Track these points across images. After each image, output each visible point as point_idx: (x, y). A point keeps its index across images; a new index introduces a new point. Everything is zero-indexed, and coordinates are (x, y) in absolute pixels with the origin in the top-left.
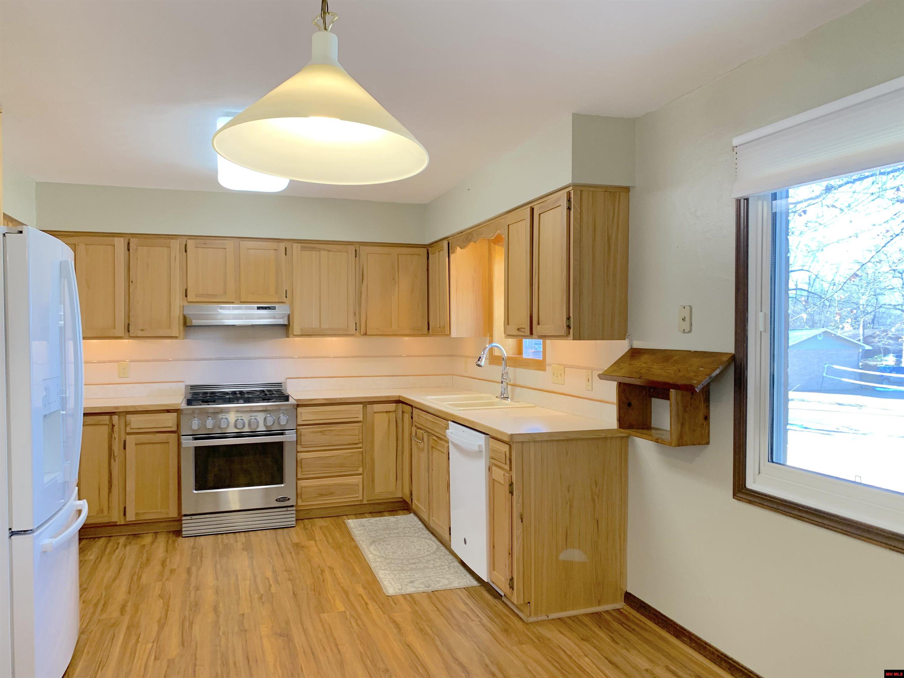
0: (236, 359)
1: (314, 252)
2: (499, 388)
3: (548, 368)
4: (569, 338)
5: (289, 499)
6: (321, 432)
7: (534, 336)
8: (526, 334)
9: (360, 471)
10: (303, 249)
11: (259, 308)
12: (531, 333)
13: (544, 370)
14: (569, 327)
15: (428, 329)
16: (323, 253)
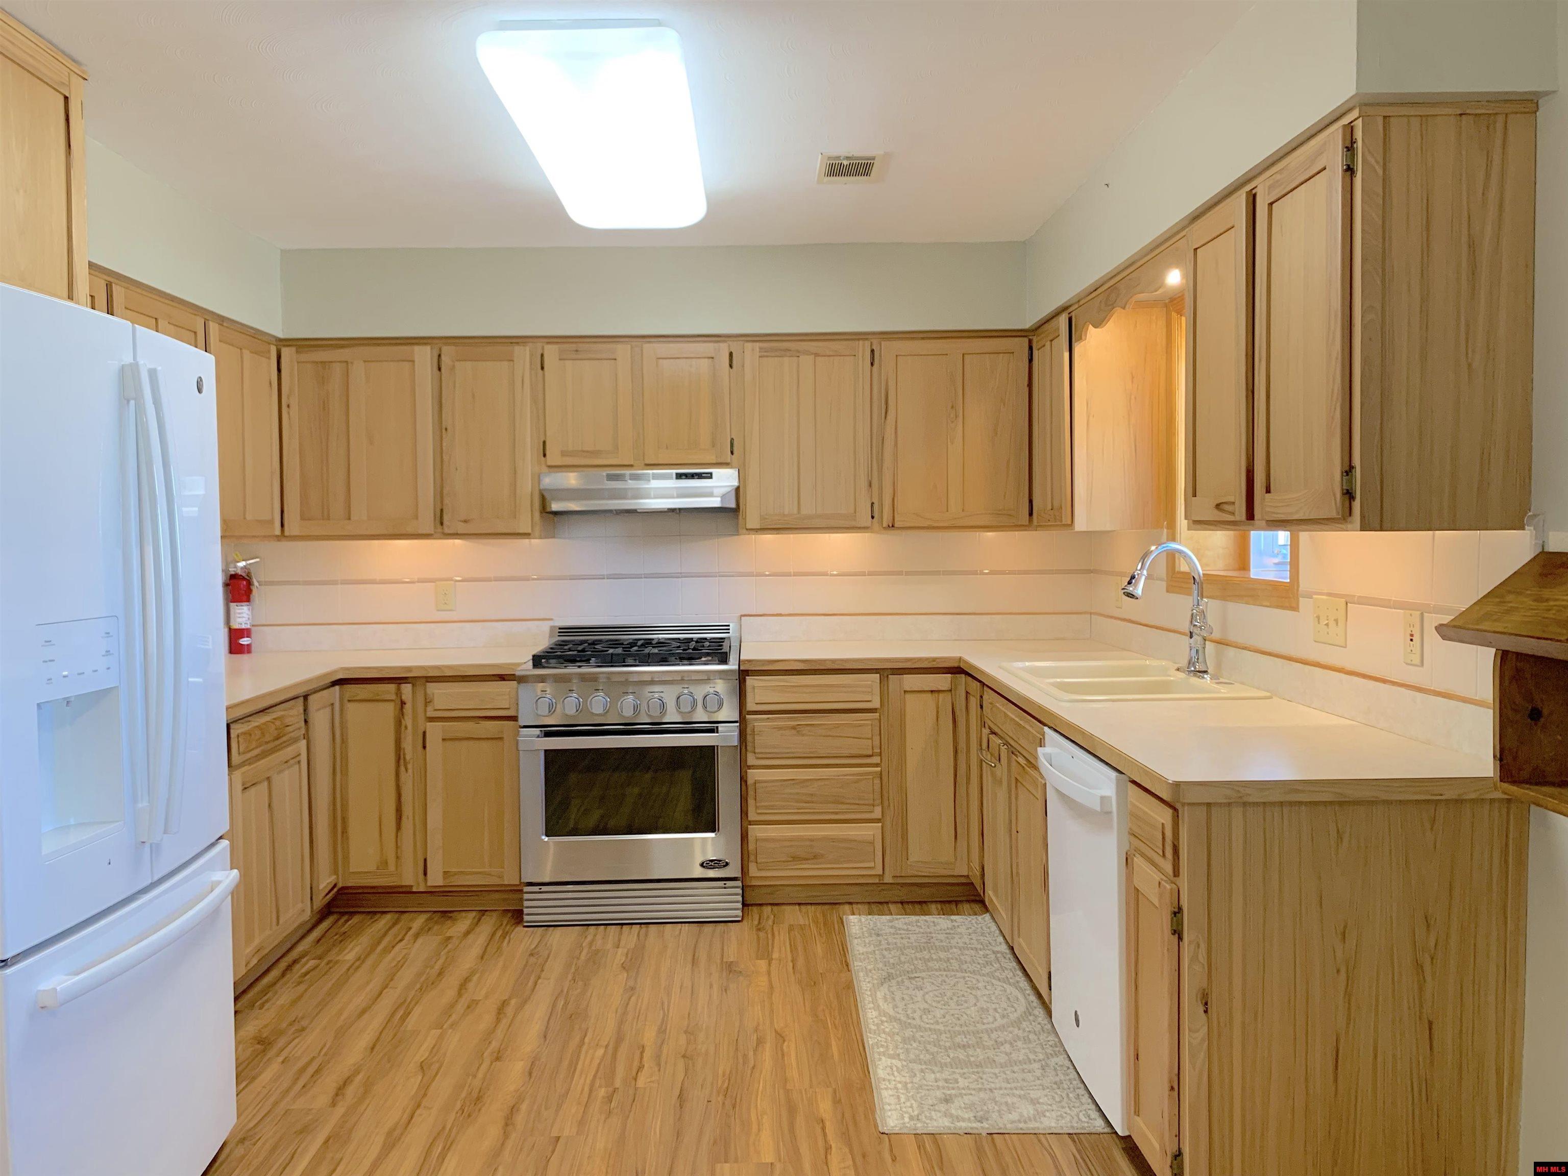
0: (647, 576)
1: (786, 360)
2: (1183, 647)
3: (1302, 601)
4: (1349, 526)
5: (727, 864)
6: (794, 728)
7: (1257, 522)
8: (1237, 518)
9: (877, 813)
10: (764, 354)
11: (679, 476)
13: (1295, 608)
14: (1349, 495)
15: (1031, 514)
16: (806, 360)
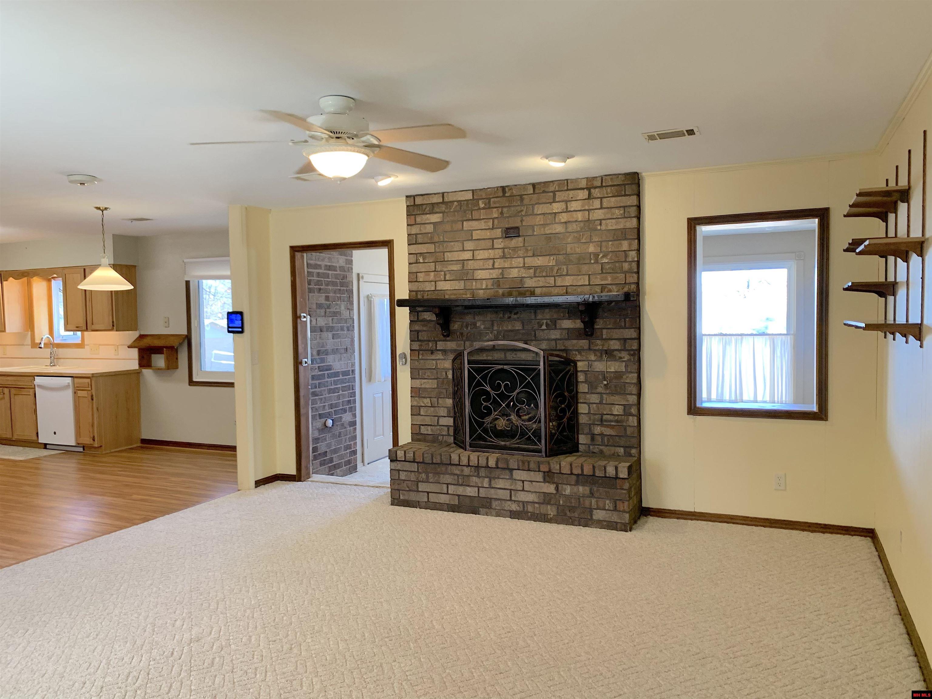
3: (85, 346)
7: (90, 330)
12: (86, 329)
14: (113, 326)
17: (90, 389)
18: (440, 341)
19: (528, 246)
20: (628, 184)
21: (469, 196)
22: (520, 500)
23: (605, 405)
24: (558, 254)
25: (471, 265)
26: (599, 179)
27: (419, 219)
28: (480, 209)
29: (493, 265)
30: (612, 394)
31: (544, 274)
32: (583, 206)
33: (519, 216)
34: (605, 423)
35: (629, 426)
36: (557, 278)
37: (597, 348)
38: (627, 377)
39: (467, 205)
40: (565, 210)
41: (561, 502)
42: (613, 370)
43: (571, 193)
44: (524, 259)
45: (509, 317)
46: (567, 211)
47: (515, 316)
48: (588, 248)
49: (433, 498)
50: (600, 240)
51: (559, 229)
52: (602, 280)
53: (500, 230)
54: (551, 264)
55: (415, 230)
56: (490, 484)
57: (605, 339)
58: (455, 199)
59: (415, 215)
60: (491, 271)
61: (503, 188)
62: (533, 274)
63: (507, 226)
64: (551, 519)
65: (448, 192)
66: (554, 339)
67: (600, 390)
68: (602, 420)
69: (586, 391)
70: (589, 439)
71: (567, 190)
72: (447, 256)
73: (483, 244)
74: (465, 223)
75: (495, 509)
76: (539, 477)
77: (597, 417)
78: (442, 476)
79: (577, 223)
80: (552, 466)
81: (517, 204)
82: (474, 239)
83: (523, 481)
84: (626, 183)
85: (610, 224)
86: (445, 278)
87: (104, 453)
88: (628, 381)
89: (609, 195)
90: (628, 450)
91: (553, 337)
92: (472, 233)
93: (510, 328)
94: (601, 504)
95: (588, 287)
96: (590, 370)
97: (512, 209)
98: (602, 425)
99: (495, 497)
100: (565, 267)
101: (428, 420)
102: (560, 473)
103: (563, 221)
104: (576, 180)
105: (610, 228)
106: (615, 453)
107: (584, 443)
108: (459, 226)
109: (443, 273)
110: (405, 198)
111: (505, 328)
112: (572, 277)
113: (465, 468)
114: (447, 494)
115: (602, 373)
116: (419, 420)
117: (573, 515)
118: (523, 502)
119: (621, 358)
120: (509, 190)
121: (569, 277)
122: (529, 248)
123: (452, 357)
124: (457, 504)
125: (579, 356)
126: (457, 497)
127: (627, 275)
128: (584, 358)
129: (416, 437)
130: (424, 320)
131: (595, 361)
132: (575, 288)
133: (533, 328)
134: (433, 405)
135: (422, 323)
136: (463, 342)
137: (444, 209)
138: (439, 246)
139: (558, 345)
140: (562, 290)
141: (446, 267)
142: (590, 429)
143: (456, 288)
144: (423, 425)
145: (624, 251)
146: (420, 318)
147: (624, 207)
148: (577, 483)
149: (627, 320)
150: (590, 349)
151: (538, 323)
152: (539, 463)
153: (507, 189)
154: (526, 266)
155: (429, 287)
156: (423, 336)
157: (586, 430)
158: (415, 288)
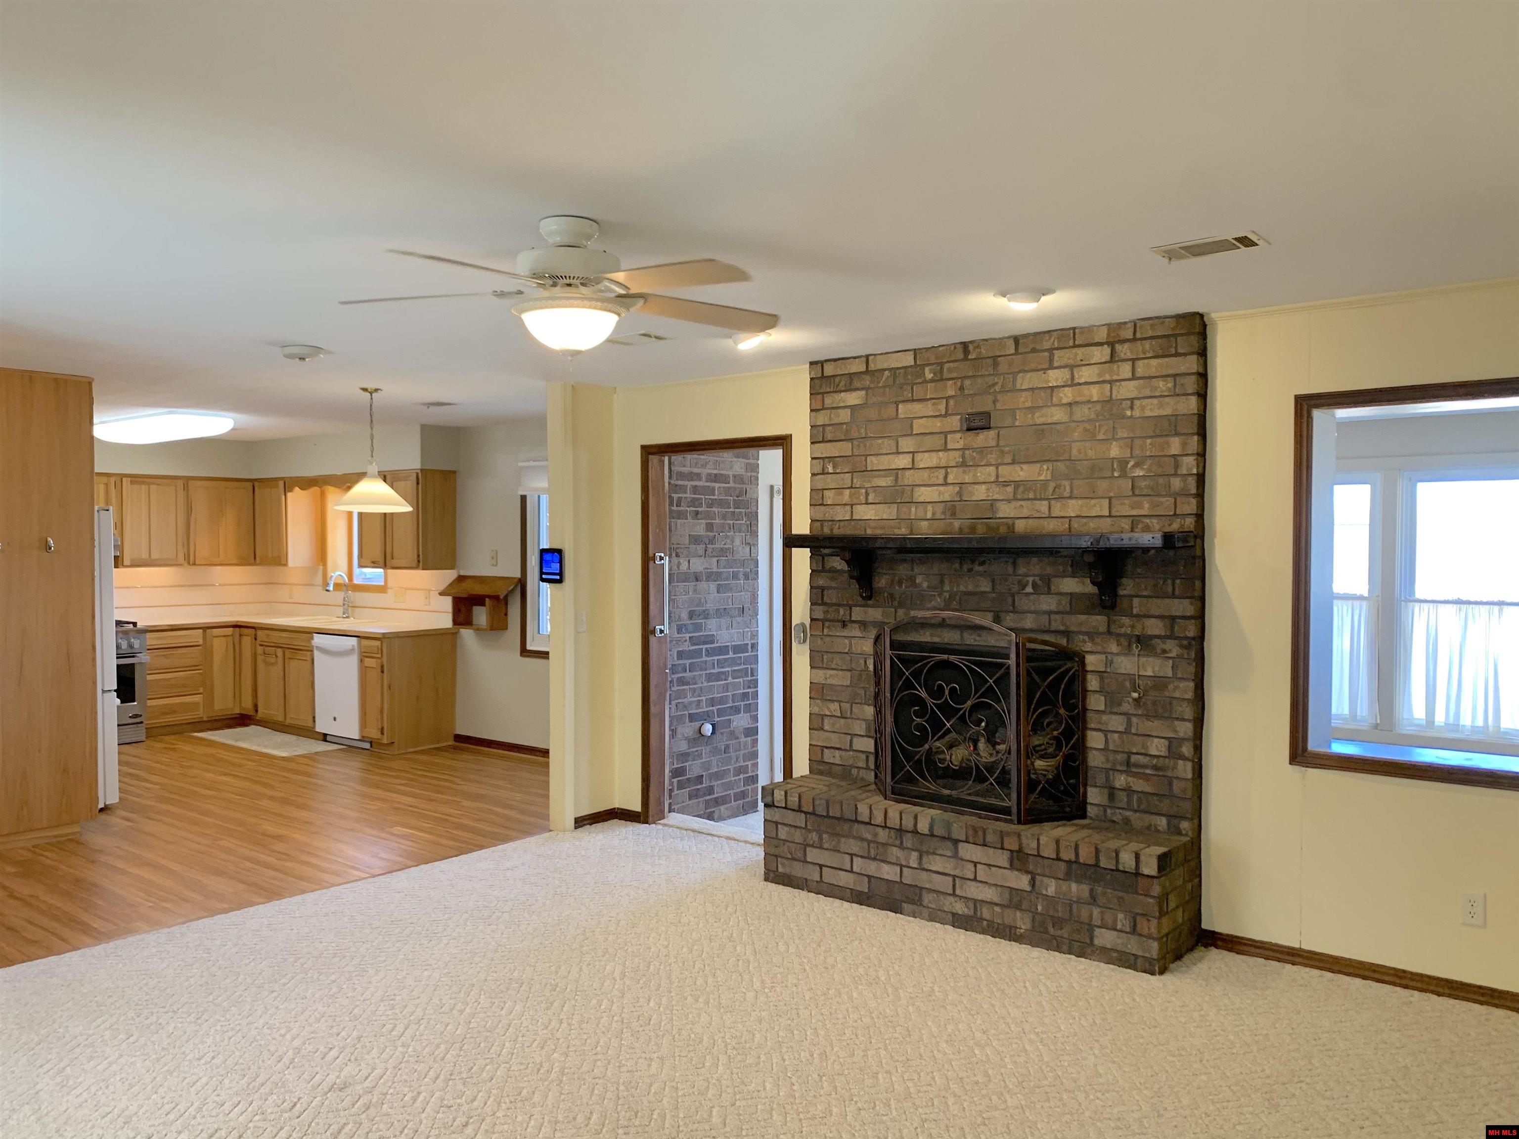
1: (143, 486)
3: (389, 591)
4: (416, 569)
5: (141, 716)
7: (391, 567)
8: (380, 565)
9: (201, 690)
10: (132, 482)
12: (385, 565)
13: (386, 593)
14: (419, 561)
16: (154, 487)
17: (379, 656)
18: (856, 606)
19: (1007, 445)
20: (1182, 335)
21: (908, 360)
22: (970, 896)
23: (1135, 737)
24: (1057, 461)
25: (909, 477)
26: (1130, 326)
27: (828, 401)
28: (926, 382)
29: (946, 477)
30: (1148, 717)
31: (1031, 495)
32: (1100, 375)
33: (990, 393)
34: (1134, 770)
35: (1177, 778)
36: (1053, 502)
37: (1123, 630)
38: (1176, 687)
39: (906, 374)
40: (1069, 383)
41: (1040, 908)
42: (1150, 673)
43: (1080, 352)
44: (997, 468)
45: (970, 570)
46: (1072, 383)
47: (981, 568)
48: (1109, 449)
49: (829, 876)
50: (1131, 435)
51: (1058, 415)
52: (1133, 508)
53: (959, 417)
54: (1042, 478)
55: (822, 419)
56: (920, 863)
57: (1138, 616)
58: (885, 366)
59: (823, 393)
60: (942, 488)
61: (965, 345)
62: (1012, 494)
63: (969, 411)
64: (1021, 935)
65: (875, 355)
66: (1045, 612)
67: (1126, 707)
68: (1128, 764)
69: (1102, 708)
70: (1106, 797)
71: (1075, 346)
72: (872, 461)
73: (929, 443)
74: (900, 406)
75: (928, 907)
76: (1002, 859)
77: (1119, 757)
78: (843, 840)
79: (1090, 406)
80: (1024, 841)
81: (987, 373)
82: (914, 432)
83: (975, 864)
84: (1178, 332)
85: (1149, 407)
86: (867, 499)
87: (397, 752)
88: (1177, 694)
89: (1148, 355)
90: (1176, 821)
91: (1045, 607)
92: (912, 423)
93: (971, 588)
94: (1109, 919)
95: (1108, 519)
96: (1109, 670)
97: (979, 381)
98: (1127, 772)
99: (928, 886)
100: (1067, 483)
101: (835, 740)
102: (1039, 855)
103: (1065, 401)
104: (1089, 329)
105: (1148, 413)
106: (1151, 825)
107: (1096, 802)
108: (890, 411)
109: (864, 491)
110: (808, 366)
111: (962, 588)
112: (1080, 502)
113: (880, 830)
114: (851, 871)
115: (1131, 677)
116: (822, 739)
117: (1059, 933)
118: (975, 901)
119: (1164, 651)
120: (975, 348)
121: (1074, 501)
122: (1007, 449)
123: (873, 633)
124: (867, 891)
125: (1090, 644)
126: (866, 879)
127: (1178, 499)
128: (1099, 648)
129: (815, 766)
130: (832, 570)
131: (1117, 654)
132: (1084, 520)
133: (1010, 590)
134: (844, 715)
135: (830, 575)
136: (893, 610)
137: (868, 383)
138: (859, 446)
139: (1053, 623)
140: (1062, 524)
141: (869, 481)
142: (1107, 779)
143: (885, 517)
144: (827, 747)
145: (1174, 456)
146: (828, 566)
147: (1175, 376)
148: (1068, 877)
149: (1178, 581)
150: (1109, 632)
151: (1019, 581)
152: (1002, 835)
153: (971, 347)
154: (1000, 480)
155: (842, 514)
156: (831, 597)
157: (1101, 779)
158: (819, 516)
